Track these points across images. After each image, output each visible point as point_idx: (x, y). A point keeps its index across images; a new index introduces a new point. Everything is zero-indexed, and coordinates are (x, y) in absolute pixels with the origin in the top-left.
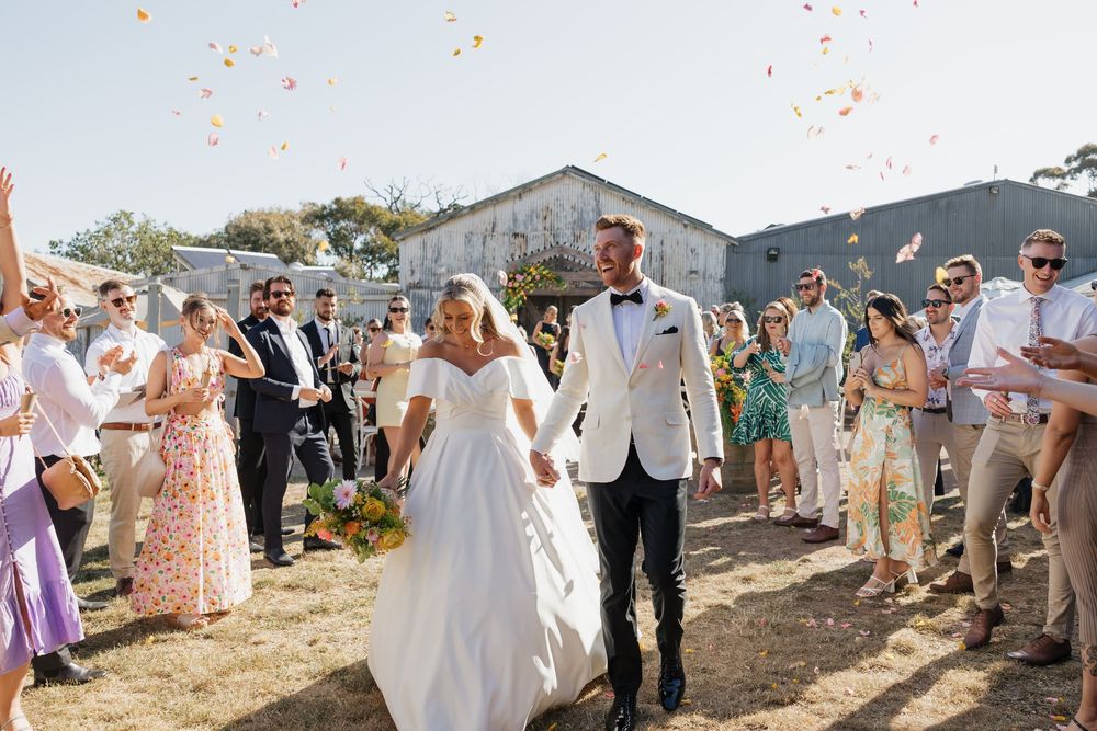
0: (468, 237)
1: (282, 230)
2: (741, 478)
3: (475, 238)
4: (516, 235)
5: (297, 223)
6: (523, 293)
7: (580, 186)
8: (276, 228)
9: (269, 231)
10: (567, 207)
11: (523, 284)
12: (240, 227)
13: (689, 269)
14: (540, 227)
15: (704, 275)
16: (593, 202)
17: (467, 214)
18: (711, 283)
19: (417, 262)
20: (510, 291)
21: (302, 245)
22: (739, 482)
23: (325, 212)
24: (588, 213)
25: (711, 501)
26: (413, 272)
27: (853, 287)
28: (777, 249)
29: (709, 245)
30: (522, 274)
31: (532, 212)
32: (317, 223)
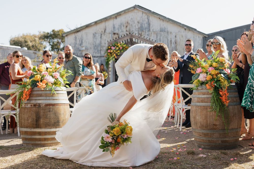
0: (94, 35)
1: (31, 42)
2: (227, 139)
3: (97, 35)
4: (114, 34)
5: (37, 39)
6: (115, 55)
7: (141, 13)
8: (29, 41)
10: (136, 22)
11: (115, 51)
12: (15, 41)
14: (125, 30)
16: (147, 20)
17: (94, 25)
19: (72, 45)
20: (109, 54)
22: (225, 142)
23: (48, 35)
24: (145, 24)
25: (208, 155)
29: (195, 37)
30: (114, 47)
31: (121, 24)
32: (45, 39)
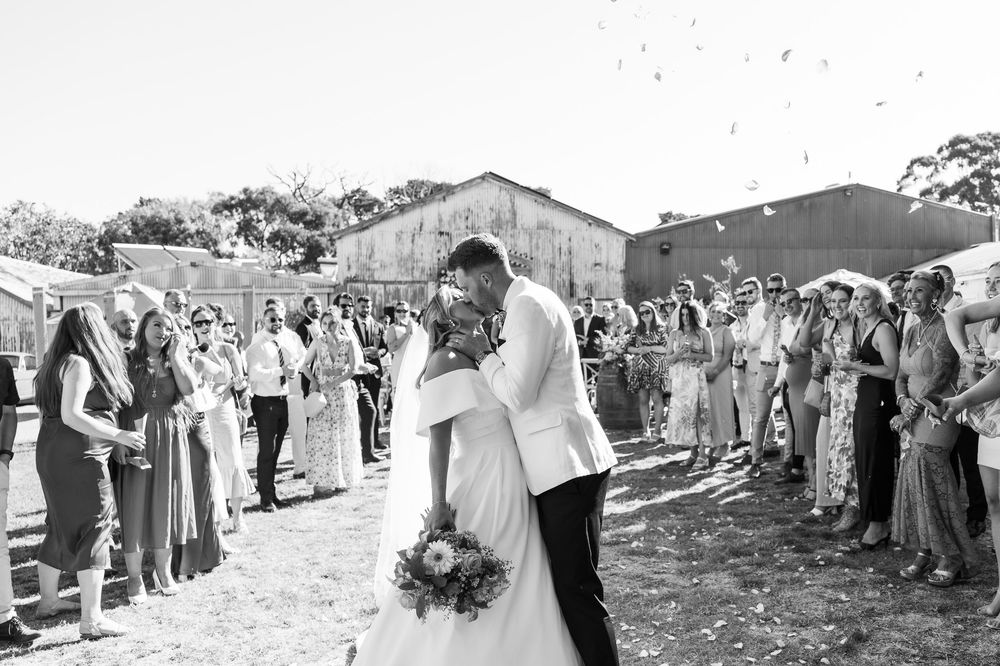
0: (399, 236)
1: (193, 221)
3: (404, 236)
4: (441, 233)
5: (207, 213)
7: (497, 188)
8: (186, 219)
9: (180, 221)
10: (487, 209)
13: (593, 261)
14: (463, 226)
15: (607, 267)
16: (509, 204)
17: (398, 215)
18: (613, 273)
19: (353, 259)
21: (213, 235)
23: (233, 202)
24: (505, 213)
26: (349, 267)
27: (725, 279)
28: (669, 244)
29: (610, 241)
31: (456, 213)
32: (226, 212)
